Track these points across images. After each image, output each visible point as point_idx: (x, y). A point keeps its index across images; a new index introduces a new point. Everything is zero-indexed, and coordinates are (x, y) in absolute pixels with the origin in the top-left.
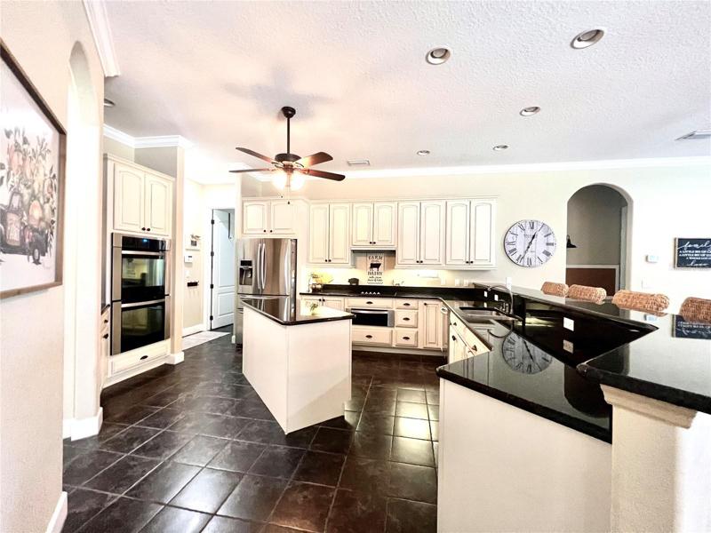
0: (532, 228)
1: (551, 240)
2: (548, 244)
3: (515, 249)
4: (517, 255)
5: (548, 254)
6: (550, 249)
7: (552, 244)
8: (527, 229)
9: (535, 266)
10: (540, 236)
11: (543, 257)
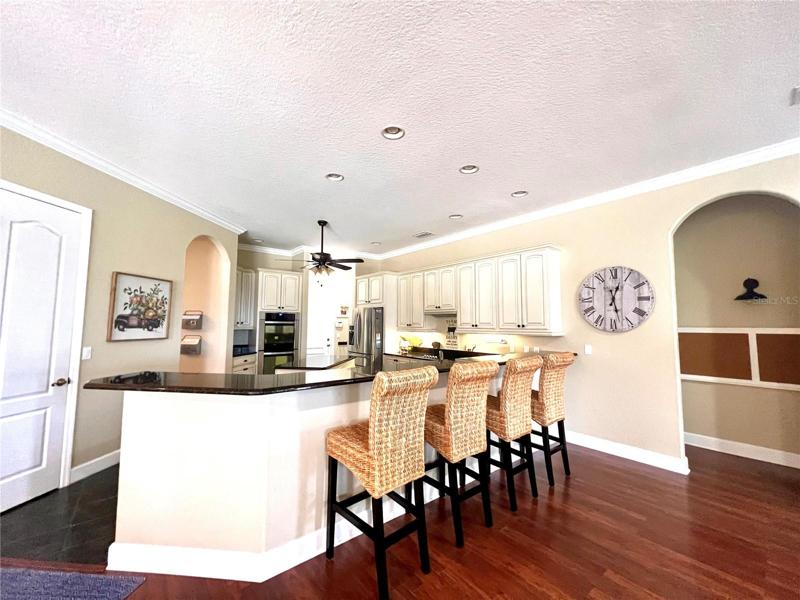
0: (615, 277)
1: (645, 292)
2: (640, 299)
3: (592, 308)
4: (596, 315)
5: (640, 313)
6: (645, 306)
7: (648, 299)
8: (607, 279)
9: (622, 331)
10: (628, 287)
11: (634, 318)
